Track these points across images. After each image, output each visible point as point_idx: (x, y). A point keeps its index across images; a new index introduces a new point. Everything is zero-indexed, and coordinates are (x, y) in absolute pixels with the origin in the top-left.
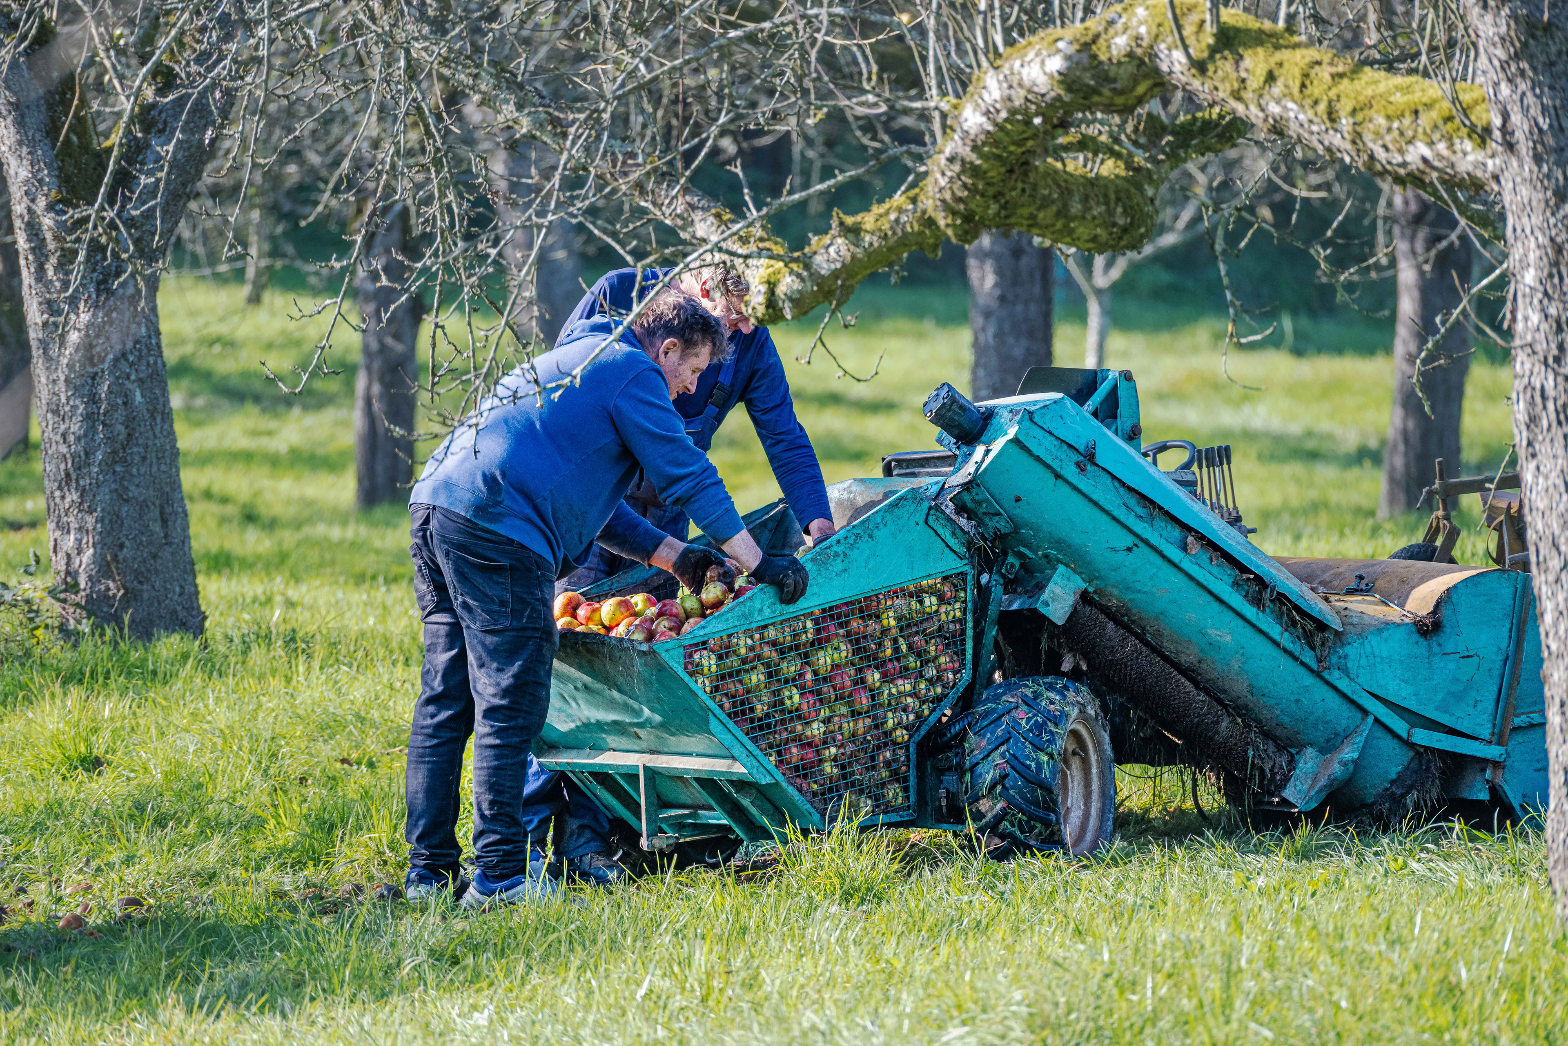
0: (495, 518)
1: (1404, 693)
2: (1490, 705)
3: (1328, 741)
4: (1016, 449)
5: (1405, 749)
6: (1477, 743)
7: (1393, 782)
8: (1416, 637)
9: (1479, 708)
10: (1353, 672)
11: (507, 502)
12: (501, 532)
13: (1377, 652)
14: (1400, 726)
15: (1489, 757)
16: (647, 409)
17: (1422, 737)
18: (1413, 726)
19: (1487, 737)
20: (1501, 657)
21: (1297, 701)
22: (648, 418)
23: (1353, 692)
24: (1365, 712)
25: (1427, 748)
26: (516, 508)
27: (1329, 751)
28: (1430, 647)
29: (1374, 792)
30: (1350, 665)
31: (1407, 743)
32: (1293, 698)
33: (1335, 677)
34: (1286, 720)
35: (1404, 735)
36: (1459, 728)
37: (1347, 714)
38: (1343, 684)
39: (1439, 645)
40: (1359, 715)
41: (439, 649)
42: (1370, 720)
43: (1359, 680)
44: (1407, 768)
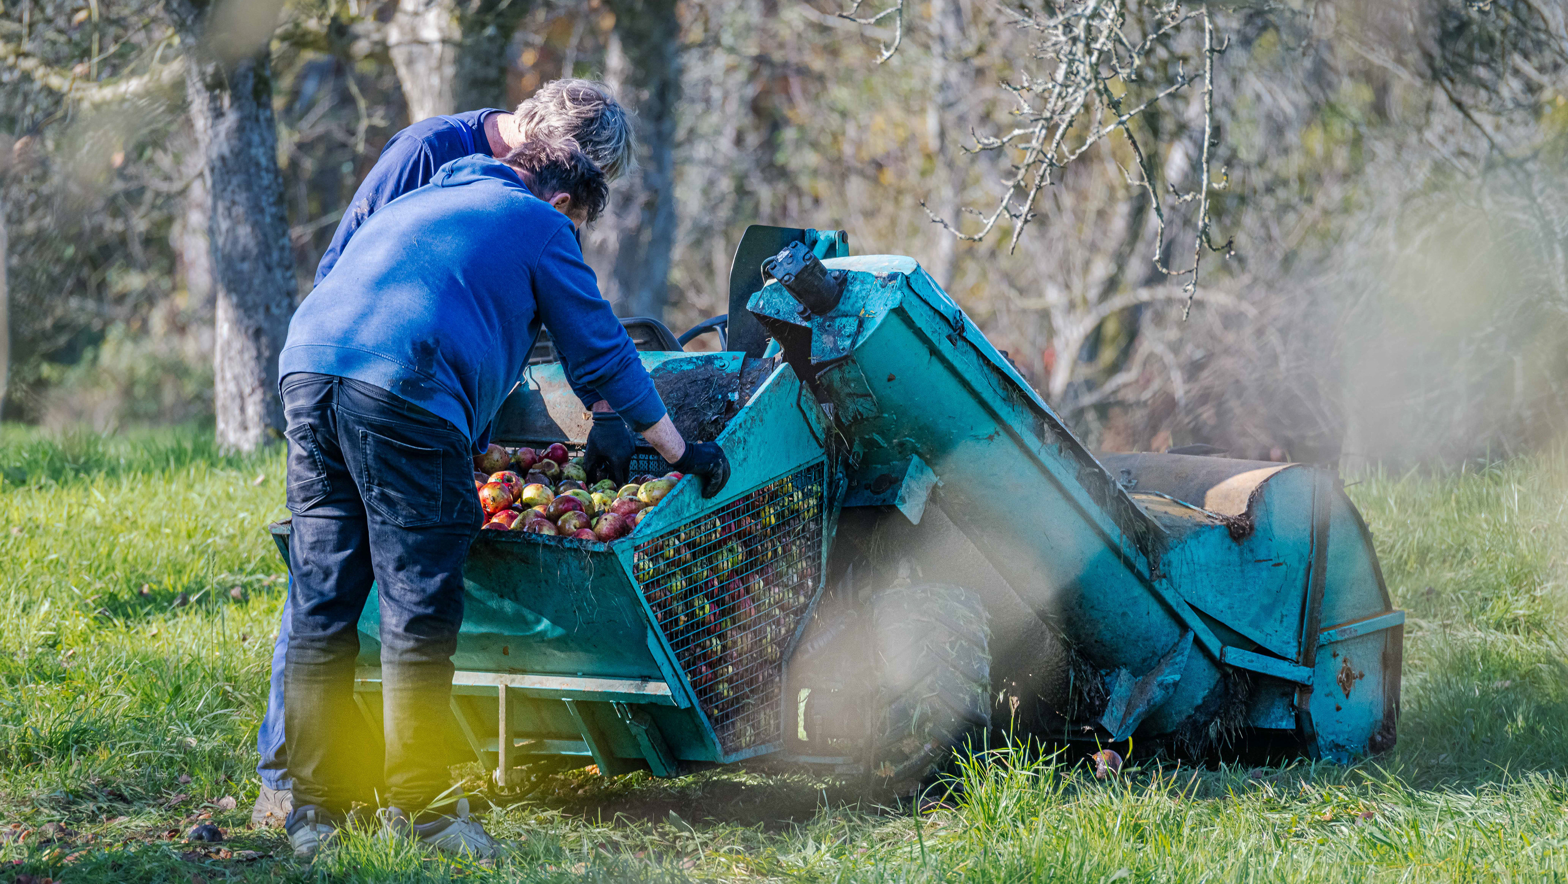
0: (426, 394)
1: (1220, 606)
2: (1294, 620)
3: (1144, 660)
4: (895, 321)
5: (1213, 671)
6: (1287, 663)
7: (1198, 708)
8: (1228, 541)
9: (1285, 624)
10: (1176, 580)
11: (440, 376)
12: (430, 410)
13: (1196, 559)
14: (1213, 643)
15: (1298, 679)
16: (572, 269)
17: (1236, 657)
18: (1225, 644)
19: (1294, 657)
20: (1303, 567)
21: (1124, 614)
22: (574, 280)
23: (1178, 604)
24: (1184, 627)
25: (1237, 669)
26: (448, 383)
27: (1142, 673)
28: (1241, 553)
29: (1177, 719)
30: (1173, 573)
31: (1218, 664)
32: (1120, 611)
33: (1162, 587)
34: (1108, 636)
35: (1217, 654)
36: (1268, 646)
37: (1167, 630)
38: (1169, 596)
39: (1251, 551)
40: (1177, 631)
41: (329, 548)
42: (1190, 636)
43: (1182, 590)
44: (1212, 692)
